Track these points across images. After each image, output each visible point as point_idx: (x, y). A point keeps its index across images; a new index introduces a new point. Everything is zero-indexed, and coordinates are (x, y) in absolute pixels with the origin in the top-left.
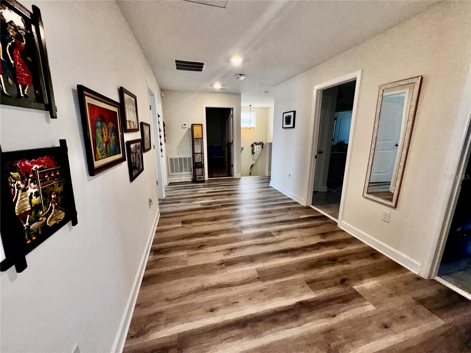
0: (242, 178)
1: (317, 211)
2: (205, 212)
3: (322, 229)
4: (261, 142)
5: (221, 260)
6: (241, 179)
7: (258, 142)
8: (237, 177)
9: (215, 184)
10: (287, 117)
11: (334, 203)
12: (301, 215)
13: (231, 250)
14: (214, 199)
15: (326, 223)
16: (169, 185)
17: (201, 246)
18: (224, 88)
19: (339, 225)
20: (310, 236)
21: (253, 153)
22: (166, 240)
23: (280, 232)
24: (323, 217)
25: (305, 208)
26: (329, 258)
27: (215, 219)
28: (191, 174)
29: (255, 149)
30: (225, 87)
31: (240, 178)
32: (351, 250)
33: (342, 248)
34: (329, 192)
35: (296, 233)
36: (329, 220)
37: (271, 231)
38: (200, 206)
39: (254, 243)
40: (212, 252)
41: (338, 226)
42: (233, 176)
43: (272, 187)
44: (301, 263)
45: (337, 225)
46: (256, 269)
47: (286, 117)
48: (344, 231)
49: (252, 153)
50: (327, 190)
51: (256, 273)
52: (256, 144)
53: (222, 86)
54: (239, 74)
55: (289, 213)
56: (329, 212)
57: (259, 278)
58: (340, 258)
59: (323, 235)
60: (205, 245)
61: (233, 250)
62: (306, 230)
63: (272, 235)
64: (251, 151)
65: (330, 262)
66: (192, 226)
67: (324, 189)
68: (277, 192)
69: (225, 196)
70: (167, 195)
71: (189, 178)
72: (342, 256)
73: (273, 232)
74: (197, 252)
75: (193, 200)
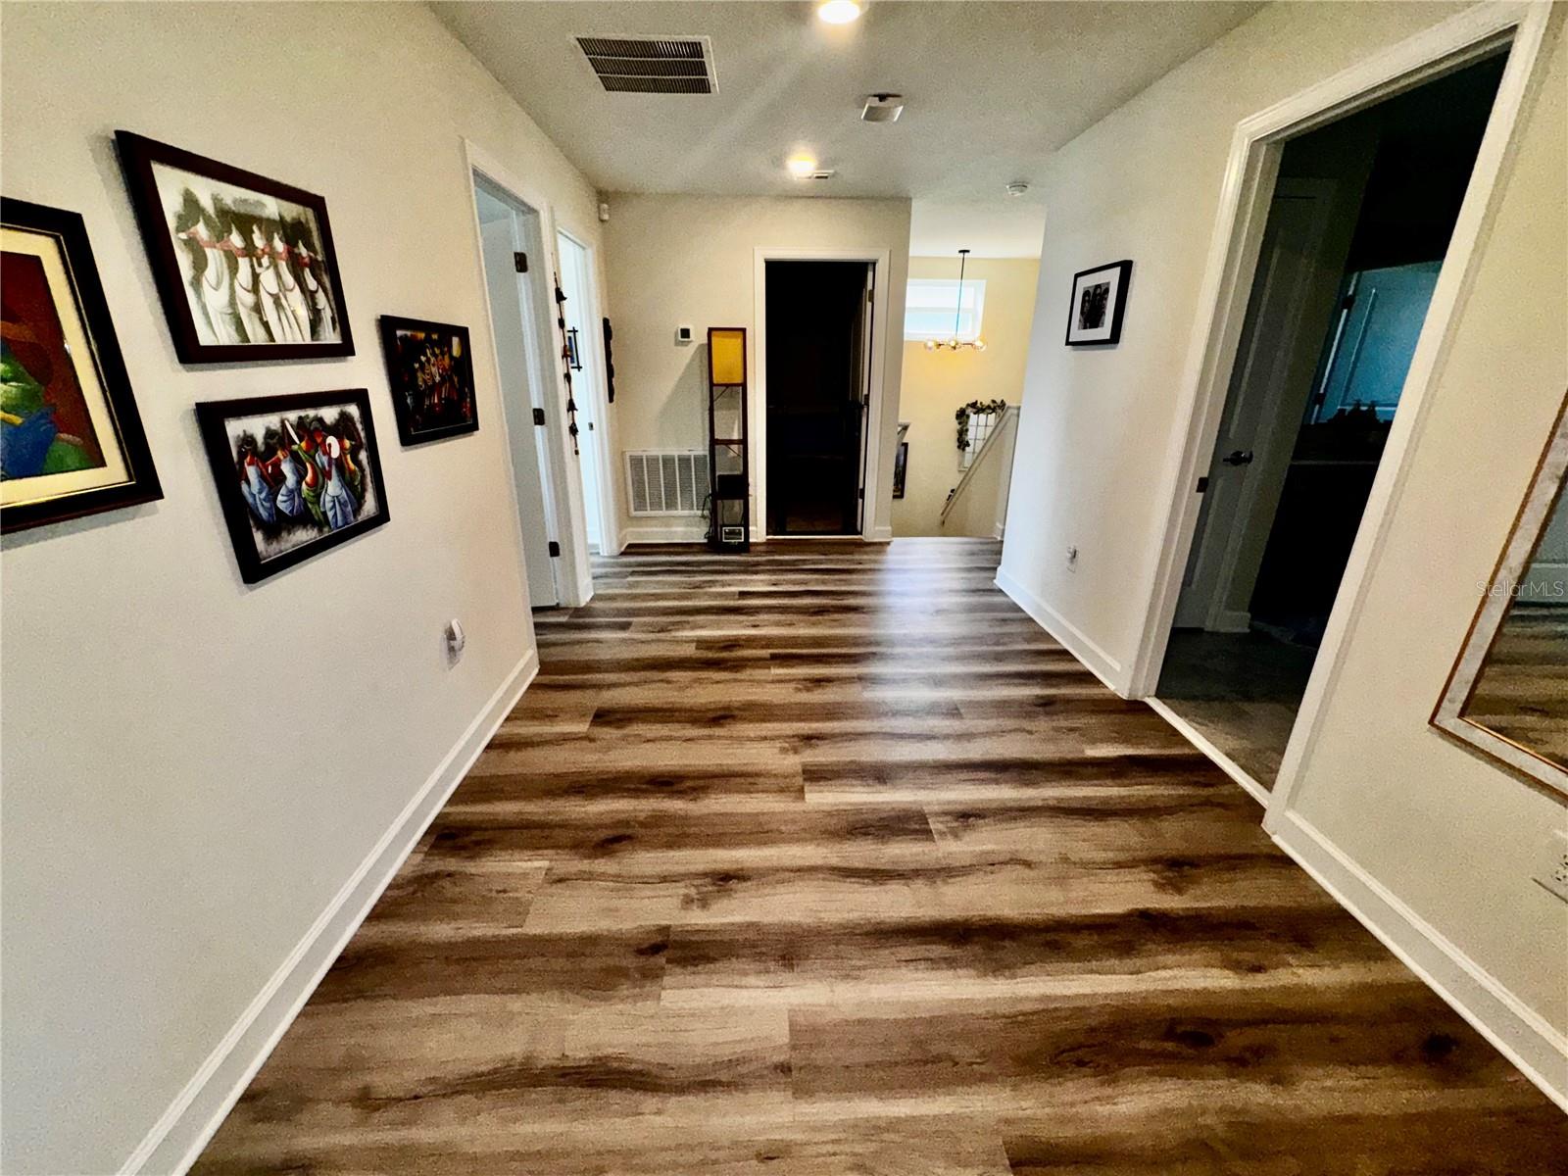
0: (896, 540)
1: (1175, 730)
2: (699, 681)
3: (1173, 834)
4: (999, 401)
5: (665, 930)
6: (889, 549)
7: (987, 402)
8: (873, 538)
9: (781, 563)
10: (1091, 291)
11: (1271, 697)
12: (1093, 741)
13: (725, 880)
14: (754, 626)
15: (1208, 803)
16: (623, 554)
17: (618, 839)
18: (831, 171)
19: (1268, 824)
20: (1103, 866)
21: (962, 444)
22: (502, 791)
23: (967, 817)
24: (1201, 765)
25: (1124, 707)
26: (1174, 1022)
27: (719, 717)
28: (703, 517)
29: (970, 429)
30: (837, 168)
31: (888, 543)
32: (1311, 990)
33: (1258, 969)
34: (1255, 637)
35: (1038, 839)
36: (1225, 790)
37: (926, 809)
38: (690, 651)
39: (834, 861)
40: (645, 881)
41: (1262, 825)
42: (861, 534)
43: (1001, 591)
44: (1017, 1020)
45: (1261, 822)
46: (793, 1012)
47: (1086, 293)
48: (1289, 862)
49: (957, 444)
50: (1250, 626)
51: (782, 1036)
52: (978, 408)
53: (823, 164)
54: (875, 96)
55: (1043, 724)
56: (1232, 743)
57: (785, 1069)
58: (1234, 1033)
59: (1175, 869)
60: (629, 838)
61: (733, 884)
62: (1095, 828)
63: (925, 834)
64: (955, 436)
65: (1170, 1046)
66: (624, 738)
67: (1234, 621)
68: (1019, 615)
69: (801, 617)
70: (600, 592)
71: (698, 534)
72: (1248, 1023)
73: (937, 814)
74: (585, 865)
75: (673, 624)
